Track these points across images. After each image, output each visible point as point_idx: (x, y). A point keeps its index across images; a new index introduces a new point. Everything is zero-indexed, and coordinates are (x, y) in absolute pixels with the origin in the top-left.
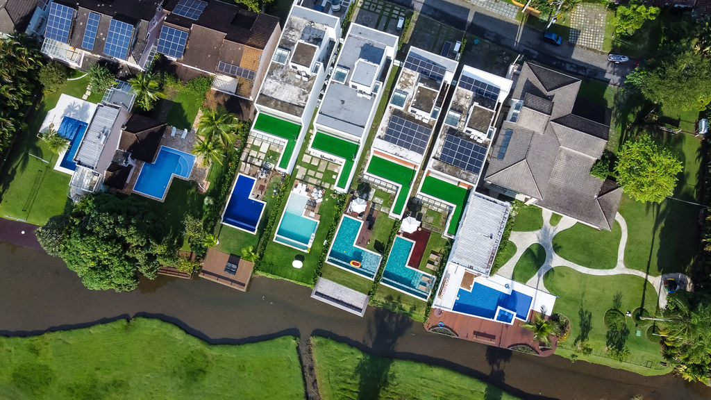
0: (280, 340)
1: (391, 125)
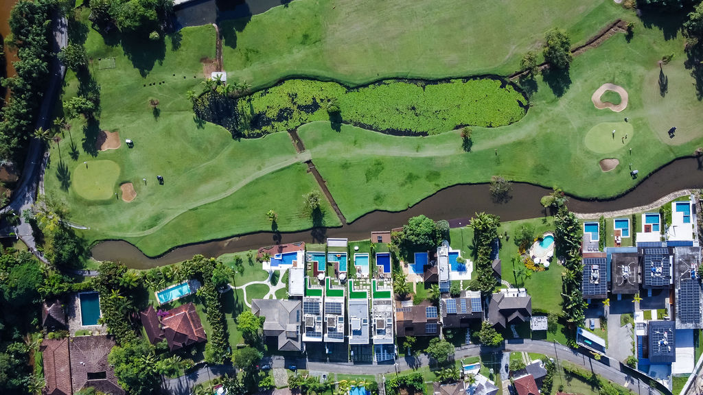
0: (353, 220)
1: (340, 309)
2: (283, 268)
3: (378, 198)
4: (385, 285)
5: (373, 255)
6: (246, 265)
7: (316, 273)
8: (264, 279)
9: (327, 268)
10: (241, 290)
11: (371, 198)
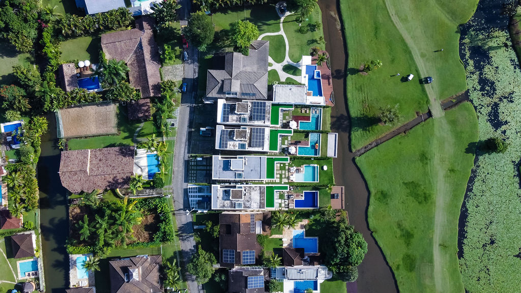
0: (358, 165)
1: (256, 146)
2: (304, 79)
3: (384, 196)
4: (280, 201)
5: (316, 187)
6: (309, 36)
7: (296, 118)
8: (291, 57)
9: (303, 132)
10: (279, 30)
11: (385, 187)
